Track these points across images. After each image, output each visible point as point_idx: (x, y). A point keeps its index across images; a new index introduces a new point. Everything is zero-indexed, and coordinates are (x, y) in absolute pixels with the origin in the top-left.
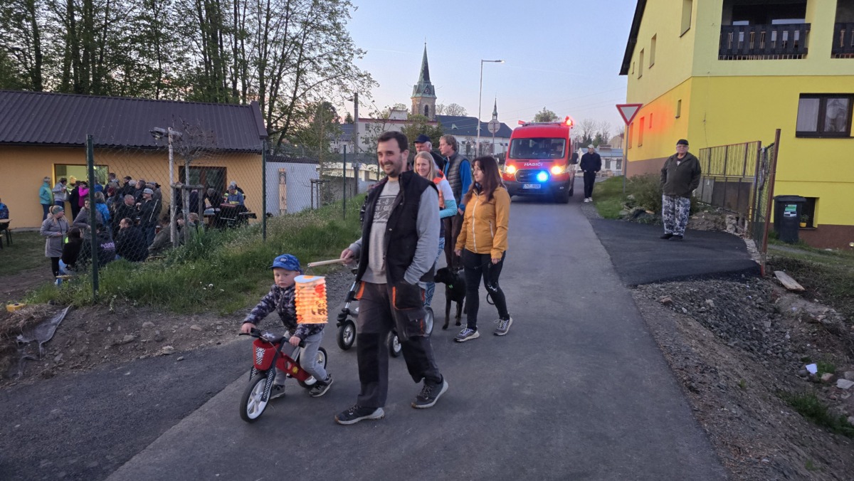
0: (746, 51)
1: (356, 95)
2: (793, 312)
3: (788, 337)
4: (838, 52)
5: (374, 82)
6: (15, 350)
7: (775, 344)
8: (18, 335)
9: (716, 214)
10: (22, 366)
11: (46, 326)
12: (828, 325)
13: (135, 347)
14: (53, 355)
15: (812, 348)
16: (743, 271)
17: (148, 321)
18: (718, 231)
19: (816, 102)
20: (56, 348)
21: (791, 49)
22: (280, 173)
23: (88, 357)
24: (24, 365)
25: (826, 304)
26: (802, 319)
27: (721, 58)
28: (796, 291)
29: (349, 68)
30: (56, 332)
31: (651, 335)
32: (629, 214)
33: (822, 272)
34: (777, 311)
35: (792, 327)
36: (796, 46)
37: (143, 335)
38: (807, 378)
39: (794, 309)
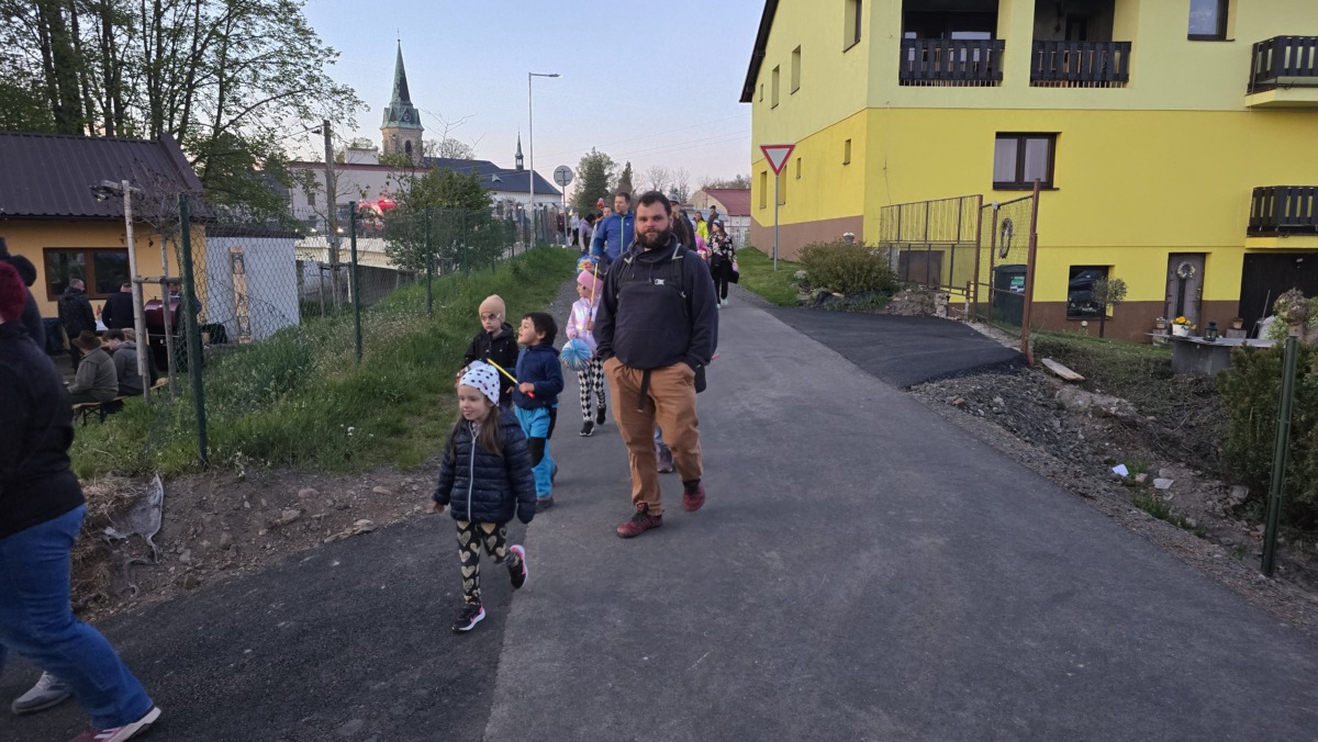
0: (931, 75)
1: (327, 124)
2: (1079, 406)
3: (1081, 436)
4: (1038, 78)
5: (357, 102)
6: (108, 553)
7: (1071, 446)
8: (105, 528)
9: (920, 293)
10: (130, 576)
11: (144, 510)
12: (1123, 417)
13: (308, 527)
14: (175, 552)
15: (1112, 448)
16: (1011, 362)
17: (305, 487)
18: (927, 316)
19: (1014, 142)
20: (176, 542)
21: (983, 74)
22: (233, 256)
23: (238, 549)
24: (133, 575)
25: (1113, 393)
26: (1093, 414)
27: (901, 84)
28: (1073, 382)
29: (318, 80)
30: (163, 518)
31: (986, 443)
32: (812, 298)
33: (1093, 356)
34: (1061, 407)
35: (1083, 425)
36: (989, 70)
37: (308, 508)
38: (1120, 482)
39: (1080, 402)
